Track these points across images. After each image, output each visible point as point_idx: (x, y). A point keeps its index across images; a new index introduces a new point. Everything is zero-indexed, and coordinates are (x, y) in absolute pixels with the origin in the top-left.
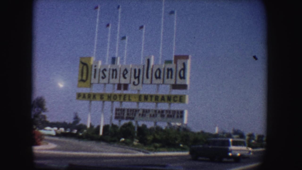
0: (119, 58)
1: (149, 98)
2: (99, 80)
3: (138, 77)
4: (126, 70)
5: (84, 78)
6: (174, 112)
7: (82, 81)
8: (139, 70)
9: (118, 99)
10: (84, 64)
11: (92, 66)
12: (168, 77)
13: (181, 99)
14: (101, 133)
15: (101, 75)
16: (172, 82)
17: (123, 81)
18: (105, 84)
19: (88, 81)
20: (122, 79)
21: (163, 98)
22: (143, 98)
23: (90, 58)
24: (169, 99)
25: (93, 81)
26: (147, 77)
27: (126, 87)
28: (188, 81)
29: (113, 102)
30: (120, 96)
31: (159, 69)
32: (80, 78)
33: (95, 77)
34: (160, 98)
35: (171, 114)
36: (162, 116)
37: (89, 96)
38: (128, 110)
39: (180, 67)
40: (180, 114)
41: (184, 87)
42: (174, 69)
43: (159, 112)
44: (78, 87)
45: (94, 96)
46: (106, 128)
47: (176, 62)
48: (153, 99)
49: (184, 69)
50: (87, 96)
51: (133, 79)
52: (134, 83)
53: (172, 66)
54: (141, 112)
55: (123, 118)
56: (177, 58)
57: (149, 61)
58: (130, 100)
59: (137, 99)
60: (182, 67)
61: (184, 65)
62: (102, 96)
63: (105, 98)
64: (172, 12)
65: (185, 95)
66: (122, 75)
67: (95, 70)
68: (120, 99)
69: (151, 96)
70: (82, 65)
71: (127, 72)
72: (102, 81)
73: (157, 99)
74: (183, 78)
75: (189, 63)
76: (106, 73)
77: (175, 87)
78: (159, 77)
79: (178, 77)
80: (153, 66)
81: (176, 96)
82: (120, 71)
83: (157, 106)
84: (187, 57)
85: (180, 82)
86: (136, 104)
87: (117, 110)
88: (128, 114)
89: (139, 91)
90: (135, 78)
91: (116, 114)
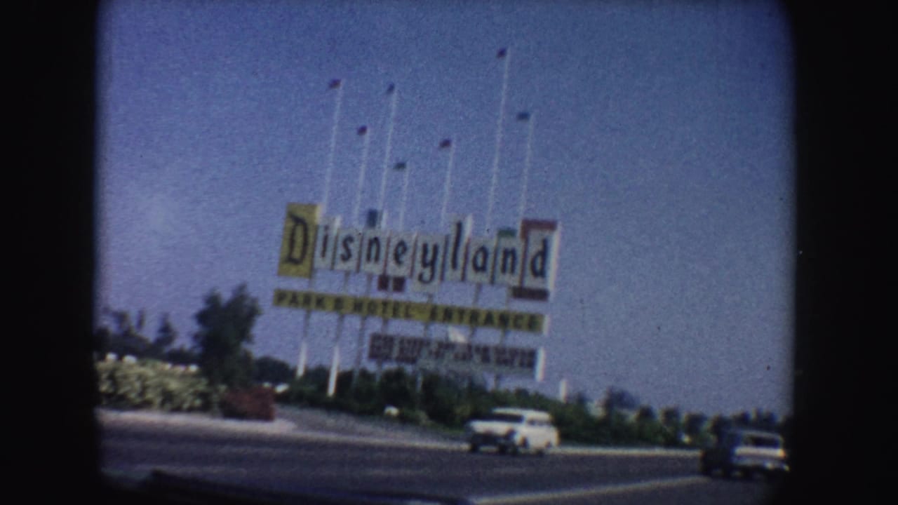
0: (385, 216)
1: (455, 316)
2: (333, 264)
3: (433, 263)
4: (402, 244)
5: (297, 254)
6: (515, 352)
7: (290, 260)
8: (436, 248)
9: (380, 310)
10: (298, 221)
11: (317, 228)
12: (504, 270)
13: (533, 323)
14: (331, 390)
15: (341, 251)
16: (514, 281)
17: (394, 270)
18: (347, 274)
19: (307, 262)
20: (392, 264)
21: (489, 320)
22: (440, 315)
23: (312, 207)
24: (504, 321)
25: (320, 262)
26: (454, 265)
27: (400, 284)
28: (551, 283)
29: (364, 319)
30: (385, 304)
31: (483, 250)
32: (286, 254)
33: (323, 254)
34: (482, 318)
35: (508, 356)
36: (486, 359)
37: (307, 299)
38: (402, 342)
39: (534, 248)
40: (528, 360)
41: (541, 295)
42: (519, 253)
43: (478, 349)
44: (280, 274)
45: (320, 302)
46: (344, 379)
47: (525, 236)
48: (466, 318)
49: (544, 254)
50: (301, 299)
51: (419, 268)
52: (421, 277)
53: (516, 243)
54: (434, 347)
55: (387, 358)
56: (528, 225)
57: (460, 227)
58: (408, 316)
59: (427, 315)
60: (540, 247)
61: (545, 244)
62: (338, 303)
63: (348, 306)
64: (523, 116)
65: (542, 316)
66: (391, 256)
67: (326, 239)
68: (384, 311)
69: (462, 312)
70: (291, 224)
71: (405, 249)
72: (340, 266)
73: (474, 319)
74: (540, 273)
75: (556, 241)
76: (354, 247)
77: (520, 293)
78: (483, 269)
79: (528, 271)
80: (469, 240)
81: (518, 317)
82: (388, 245)
83: (473, 334)
84: (551, 226)
85: (531, 282)
86: (422, 328)
87: (375, 337)
88: (402, 350)
89: (431, 296)
90: (425, 264)
91: (372, 346)
